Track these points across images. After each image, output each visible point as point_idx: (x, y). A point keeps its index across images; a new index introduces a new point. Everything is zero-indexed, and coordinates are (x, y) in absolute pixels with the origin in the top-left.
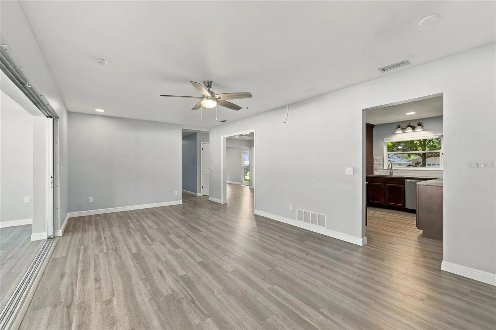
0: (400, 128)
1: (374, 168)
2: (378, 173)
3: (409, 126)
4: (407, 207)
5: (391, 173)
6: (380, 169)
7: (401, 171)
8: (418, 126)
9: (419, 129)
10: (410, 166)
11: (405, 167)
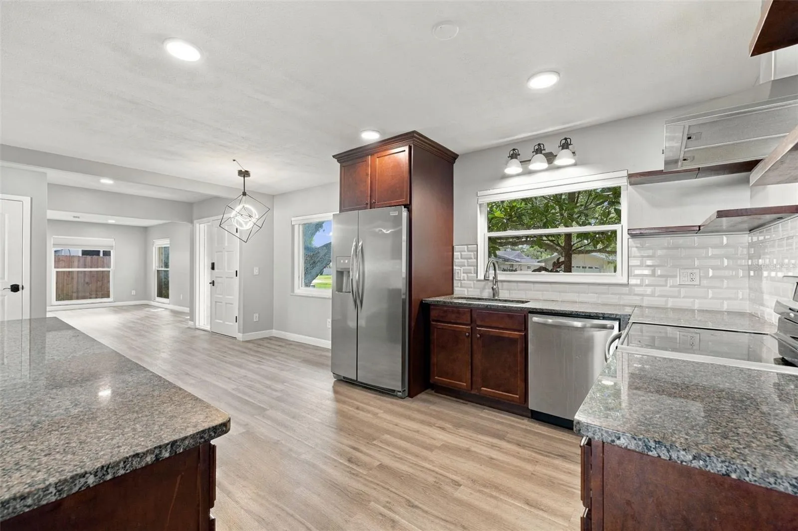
0: (516, 158)
1: (456, 277)
2: (466, 289)
3: (539, 150)
4: (533, 405)
5: (495, 292)
6: (468, 280)
7: (519, 284)
8: (563, 149)
9: (564, 159)
10: (540, 269)
11: (531, 272)
